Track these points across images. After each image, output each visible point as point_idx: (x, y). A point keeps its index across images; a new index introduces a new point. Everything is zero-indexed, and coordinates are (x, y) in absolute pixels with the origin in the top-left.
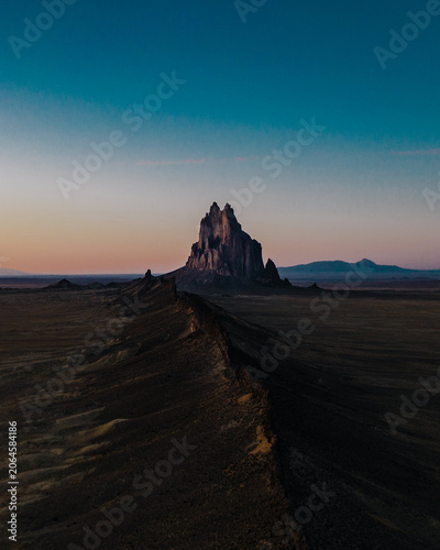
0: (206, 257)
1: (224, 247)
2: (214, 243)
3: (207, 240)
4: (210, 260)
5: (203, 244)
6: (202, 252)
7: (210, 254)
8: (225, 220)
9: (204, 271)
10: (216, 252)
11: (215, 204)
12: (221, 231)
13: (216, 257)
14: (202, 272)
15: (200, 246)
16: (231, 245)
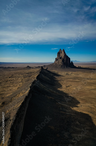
1: (63, 59)
2: (61, 58)
3: (59, 57)
4: (60, 62)
6: (58, 60)
8: (63, 52)
11: (60, 49)
12: (62, 55)
13: (61, 61)
14: (58, 64)
15: (57, 58)
16: (64, 58)
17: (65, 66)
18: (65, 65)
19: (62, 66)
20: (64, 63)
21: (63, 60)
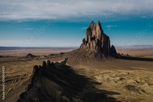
0: (89, 44)
1: (98, 40)
2: (93, 39)
3: (89, 37)
4: (91, 46)
5: (88, 39)
6: (87, 42)
7: (91, 43)
8: (98, 28)
9: (89, 50)
10: (94, 42)
11: (93, 22)
12: (96, 33)
13: (94, 44)
15: (86, 40)
16: (101, 39)
17: (103, 55)
18: (102, 52)
19: (96, 55)
20: (101, 48)
21: (99, 43)
